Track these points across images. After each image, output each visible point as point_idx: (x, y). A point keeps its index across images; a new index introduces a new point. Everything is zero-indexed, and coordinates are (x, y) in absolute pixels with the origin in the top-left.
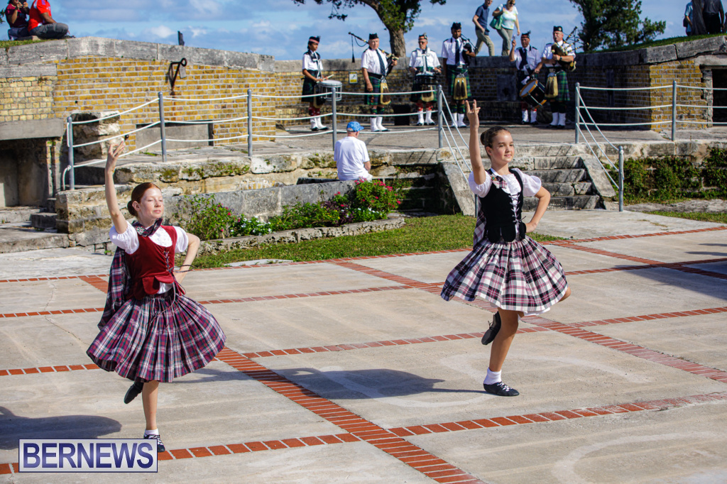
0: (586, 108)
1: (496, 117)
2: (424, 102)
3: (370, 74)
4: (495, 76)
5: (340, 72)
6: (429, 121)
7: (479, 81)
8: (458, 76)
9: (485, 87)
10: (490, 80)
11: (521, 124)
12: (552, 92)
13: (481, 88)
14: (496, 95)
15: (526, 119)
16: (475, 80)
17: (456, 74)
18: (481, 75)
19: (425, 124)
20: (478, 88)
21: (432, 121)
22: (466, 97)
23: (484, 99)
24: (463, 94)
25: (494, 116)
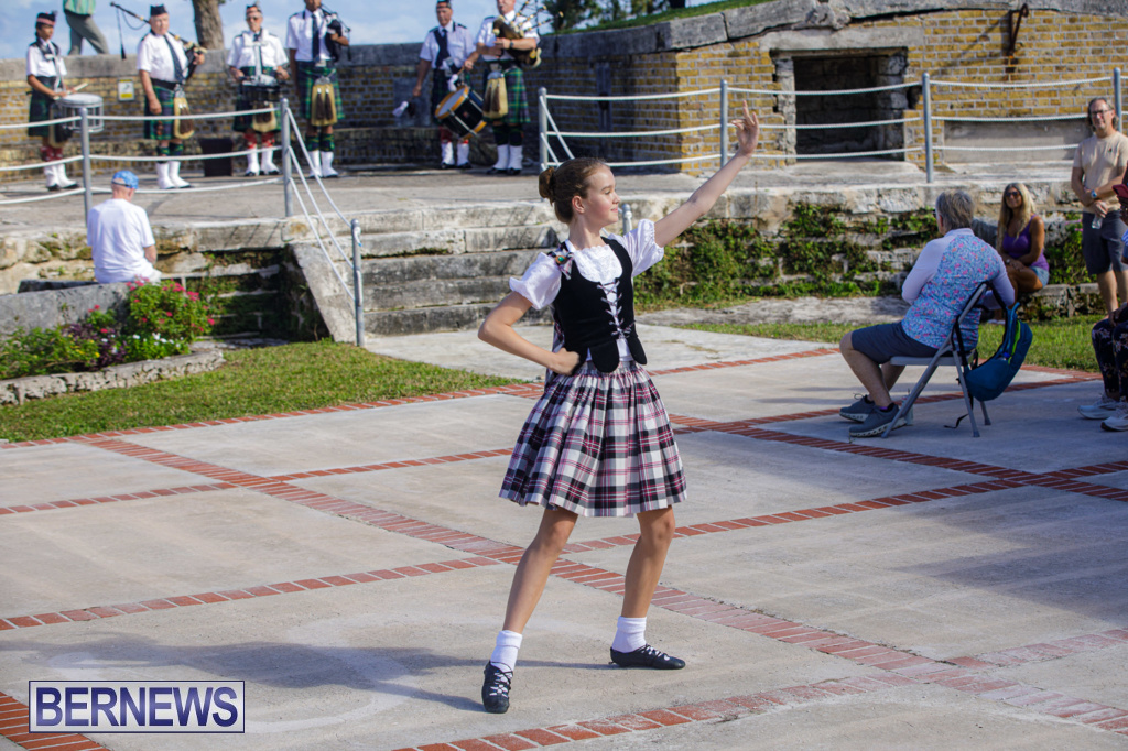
0: (560, 134)
1: (393, 157)
2: (259, 133)
3: (155, 82)
4: (391, 81)
5: (102, 80)
6: (268, 167)
7: (361, 90)
8: (318, 81)
9: (372, 102)
10: (381, 89)
11: (440, 168)
12: (497, 109)
13: (364, 103)
15: (448, 158)
16: (353, 90)
17: (315, 78)
18: (363, 79)
19: (262, 173)
21: (274, 167)
22: (335, 120)
23: (371, 124)
24: (329, 115)
25: (390, 154)
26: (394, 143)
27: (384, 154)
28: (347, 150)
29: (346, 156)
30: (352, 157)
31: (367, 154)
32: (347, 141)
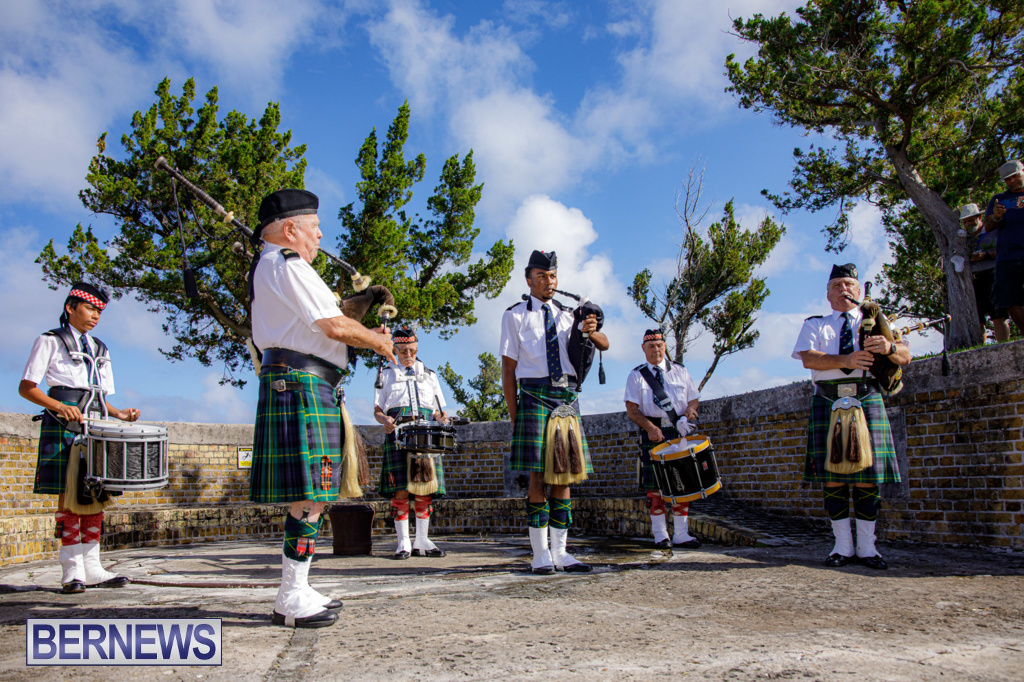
2: (412, 497)
4: (501, 456)
5: (221, 447)
6: (424, 543)
8: (556, 411)
9: (480, 475)
10: (491, 463)
13: (474, 476)
14: (502, 488)
16: (462, 463)
17: (552, 406)
18: (473, 454)
19: (415, 553)
20: (468, 477)
25: (518, 524)
26: (524, 513)
27: (512, 524)
28: (469, 520)
29: (468, 526)
30: (476, 526)
31: (492, 524)
32: (470, 510)
